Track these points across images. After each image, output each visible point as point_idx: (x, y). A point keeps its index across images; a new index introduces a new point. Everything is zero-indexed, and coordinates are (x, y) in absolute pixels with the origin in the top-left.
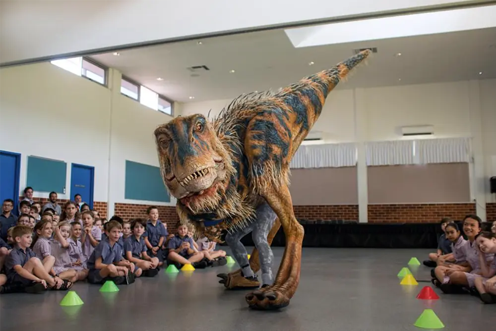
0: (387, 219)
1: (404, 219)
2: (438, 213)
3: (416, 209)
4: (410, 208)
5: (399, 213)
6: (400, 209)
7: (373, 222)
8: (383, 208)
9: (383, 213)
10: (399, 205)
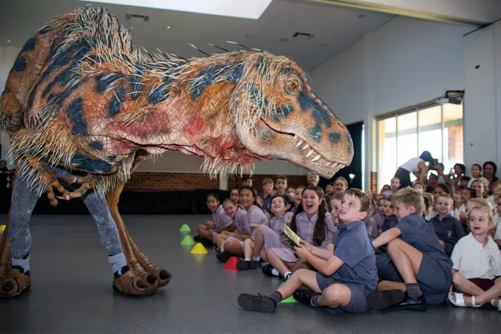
0: (141, 185)
1: (158, 186)
2: (188, 181)
3: (169, 177)
4: (163, 176)
5: (153, 180)
6: (154, 177)
7: (128, 188)
8: (138, 175)
9: (138, 180)
10: (153, 173)
